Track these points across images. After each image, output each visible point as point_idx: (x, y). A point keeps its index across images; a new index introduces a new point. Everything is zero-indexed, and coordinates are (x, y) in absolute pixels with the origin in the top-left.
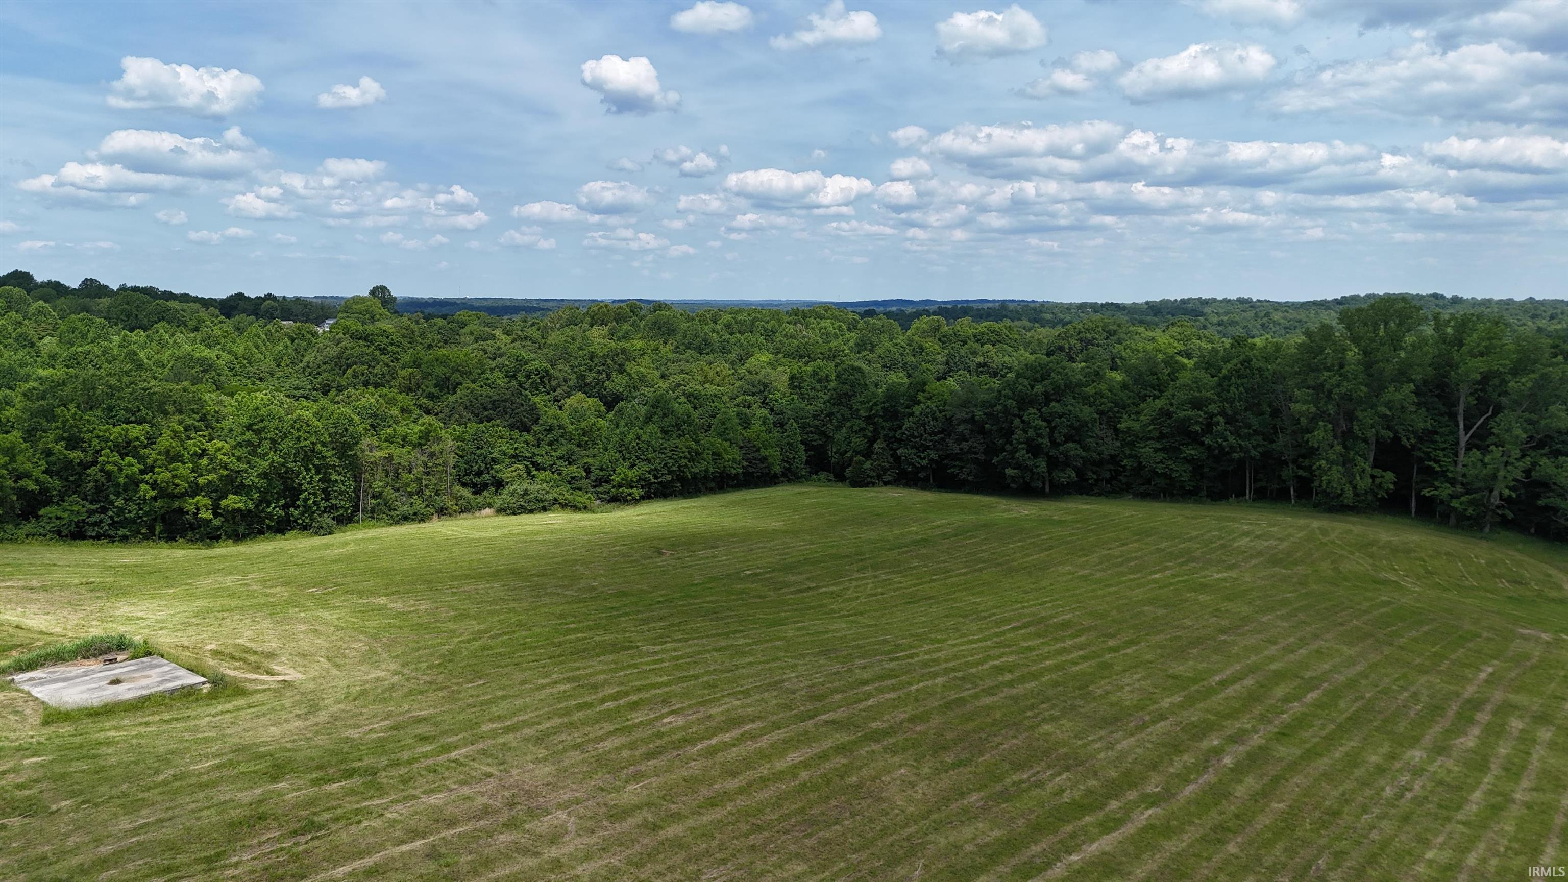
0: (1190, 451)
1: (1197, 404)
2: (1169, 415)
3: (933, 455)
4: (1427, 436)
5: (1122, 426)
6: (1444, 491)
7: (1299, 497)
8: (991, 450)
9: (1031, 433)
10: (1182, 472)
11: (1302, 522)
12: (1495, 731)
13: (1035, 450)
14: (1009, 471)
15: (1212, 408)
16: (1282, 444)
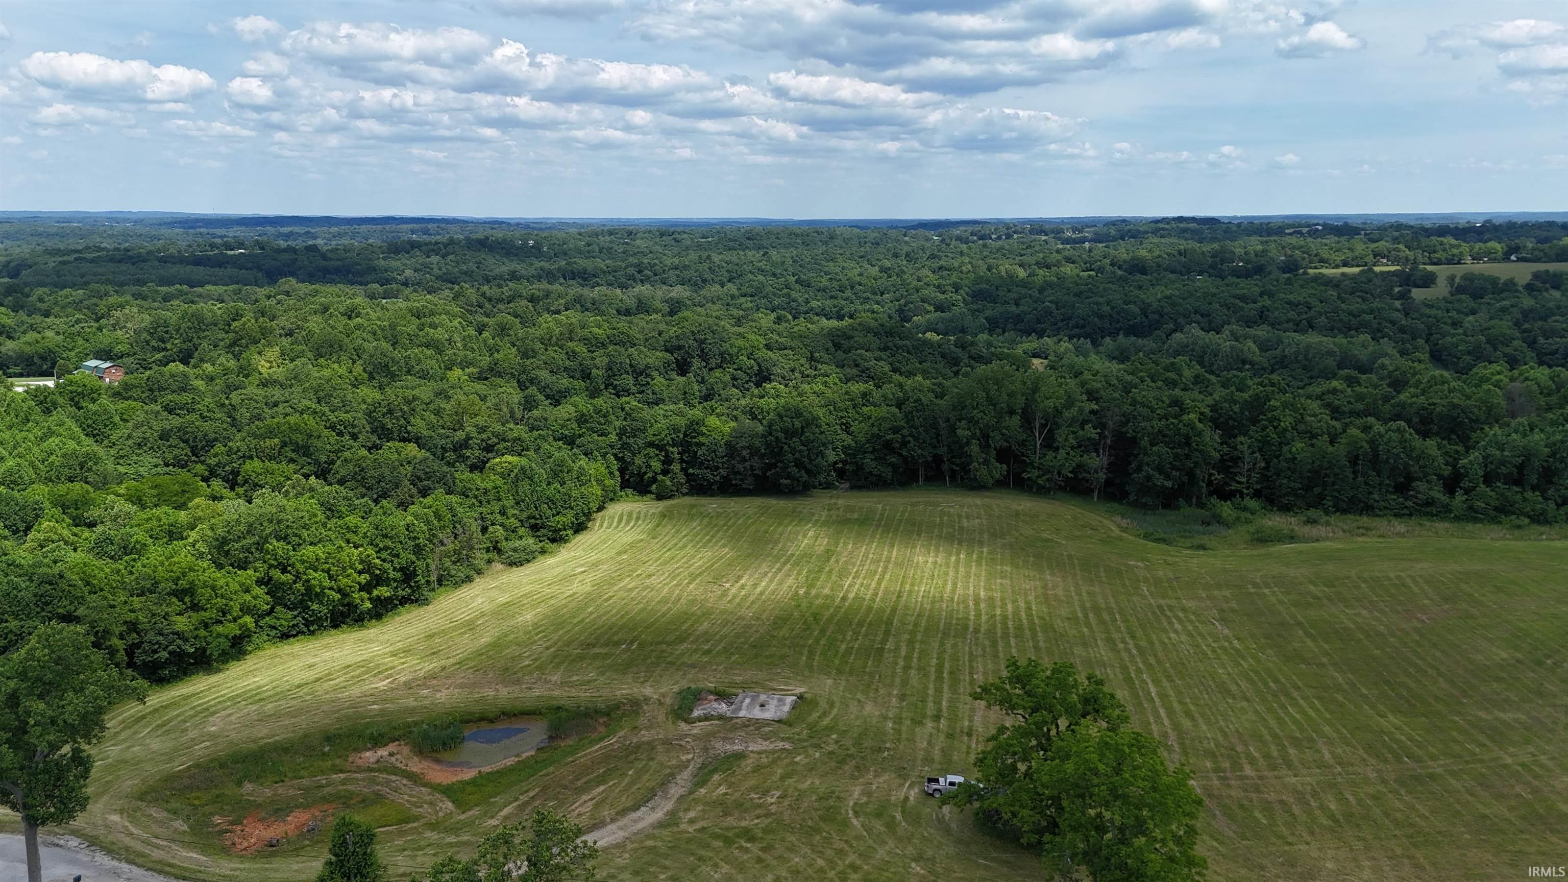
0: (893, 459)
1: (896, 430)
2: (877, 438)
3: (723, 472)
4: (1023, 443)
6: (1033, 474)
7: (951, 481)
8: (767, 466)
9: (797, 455)
10: (887, 472)
13: (798, 464)
14: (783, 481)
15: (905, 432)
16: (942, 450)
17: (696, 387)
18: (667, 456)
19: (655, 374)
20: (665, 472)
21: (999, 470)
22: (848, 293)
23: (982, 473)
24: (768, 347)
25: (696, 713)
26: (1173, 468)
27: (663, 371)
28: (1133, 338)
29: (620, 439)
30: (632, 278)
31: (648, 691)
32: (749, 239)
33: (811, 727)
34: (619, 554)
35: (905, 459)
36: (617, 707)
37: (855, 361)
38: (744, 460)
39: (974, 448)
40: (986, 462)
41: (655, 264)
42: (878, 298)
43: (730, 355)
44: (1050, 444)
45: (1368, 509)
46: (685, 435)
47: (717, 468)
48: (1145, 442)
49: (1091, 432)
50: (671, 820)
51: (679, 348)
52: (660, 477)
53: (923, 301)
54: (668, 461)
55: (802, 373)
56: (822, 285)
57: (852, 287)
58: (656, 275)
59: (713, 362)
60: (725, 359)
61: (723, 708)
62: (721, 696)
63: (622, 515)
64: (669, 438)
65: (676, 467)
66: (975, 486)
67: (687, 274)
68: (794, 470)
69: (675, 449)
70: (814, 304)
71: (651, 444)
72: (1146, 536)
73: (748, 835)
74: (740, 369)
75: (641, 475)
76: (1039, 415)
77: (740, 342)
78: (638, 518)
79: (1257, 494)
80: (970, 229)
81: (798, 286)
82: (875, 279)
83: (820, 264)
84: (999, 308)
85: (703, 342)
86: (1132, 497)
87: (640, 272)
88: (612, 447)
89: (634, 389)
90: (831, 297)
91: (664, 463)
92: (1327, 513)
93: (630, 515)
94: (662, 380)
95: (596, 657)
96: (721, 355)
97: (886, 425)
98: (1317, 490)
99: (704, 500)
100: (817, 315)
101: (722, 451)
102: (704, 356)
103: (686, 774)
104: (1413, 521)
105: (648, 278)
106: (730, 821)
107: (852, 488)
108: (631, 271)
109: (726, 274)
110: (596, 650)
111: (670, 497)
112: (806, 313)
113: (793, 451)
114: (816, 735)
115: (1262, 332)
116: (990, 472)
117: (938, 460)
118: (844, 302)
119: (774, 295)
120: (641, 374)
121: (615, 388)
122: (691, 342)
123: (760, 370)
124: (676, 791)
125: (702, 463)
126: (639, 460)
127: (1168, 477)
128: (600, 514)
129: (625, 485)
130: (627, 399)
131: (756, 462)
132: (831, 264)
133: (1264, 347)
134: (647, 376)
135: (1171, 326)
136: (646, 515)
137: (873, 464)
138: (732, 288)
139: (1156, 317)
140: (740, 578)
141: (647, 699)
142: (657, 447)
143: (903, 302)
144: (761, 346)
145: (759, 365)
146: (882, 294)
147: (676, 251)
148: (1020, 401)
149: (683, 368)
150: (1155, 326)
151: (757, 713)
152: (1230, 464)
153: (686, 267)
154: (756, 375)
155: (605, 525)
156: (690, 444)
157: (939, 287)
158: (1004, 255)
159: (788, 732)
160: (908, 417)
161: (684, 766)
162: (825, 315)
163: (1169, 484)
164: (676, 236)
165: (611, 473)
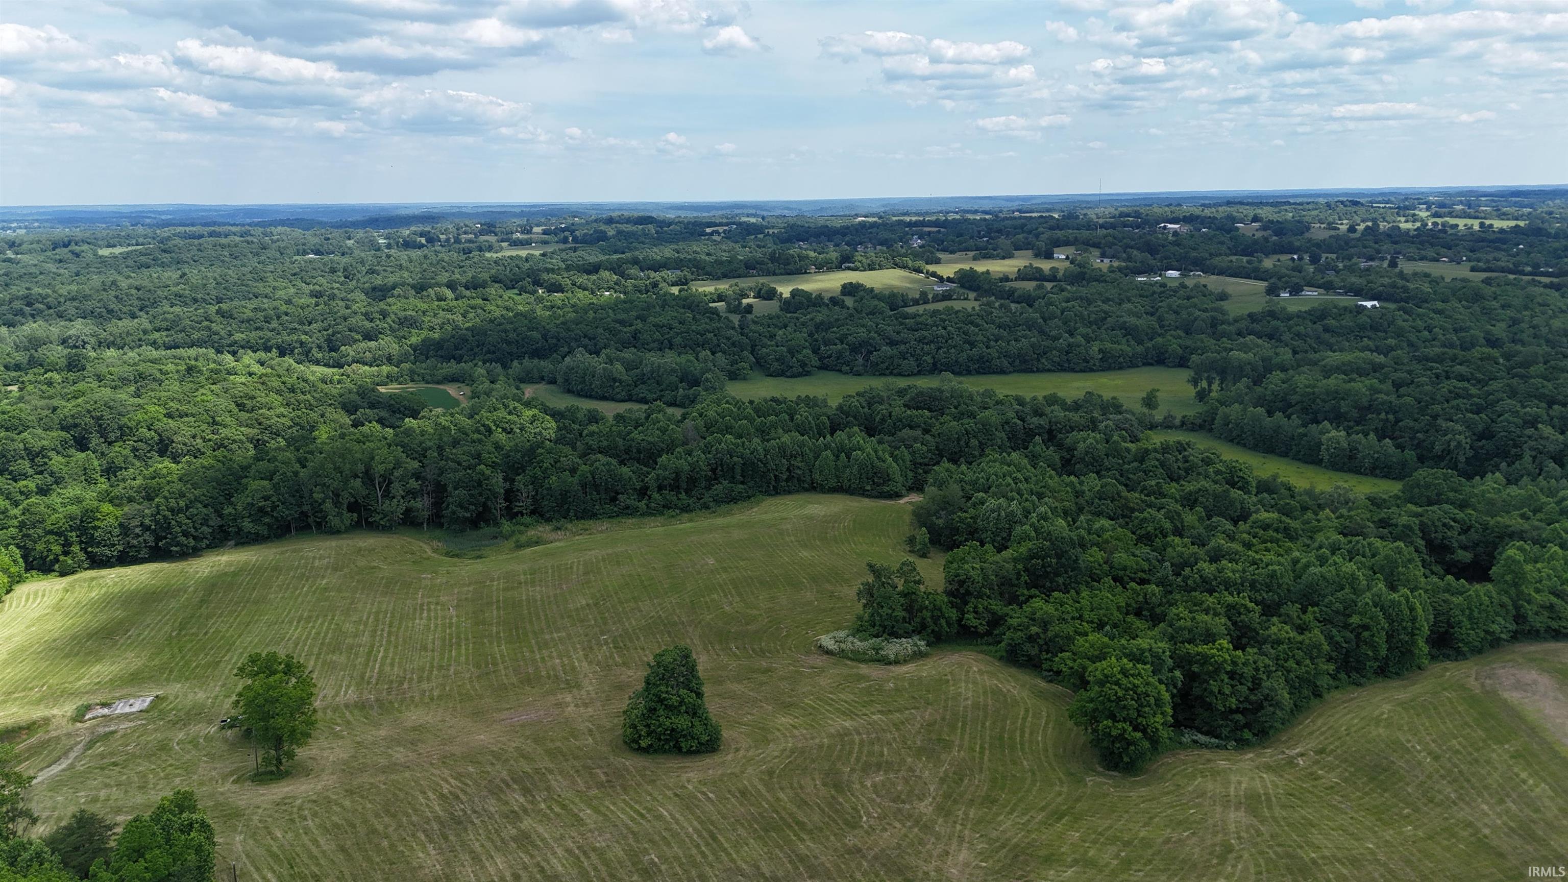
0: (267, 520)
1: (266, 498)
2: (253, 505)
3: (120, 548)
4: (367, 496)
5: (225, 512)
6: (377, 518)
7: (317, 529)
8: (158, 539)
9: (184, 527)
10: (264, 530)
11: (328, 543)
12: (429, 610)
13: (186, 534)
14: (174, 548)
15: (274, 499)
16: (306, 508)
17: (96, 463)
18: (66, 540)
19: (52, 454)
20: (66, 553)
21: (349, 517)
22: (274, 324)
23: (335, 522)
24: (169, 416)
25: (87, 717)
26: (471, 504)
27: (61, 449)
28: (536, 361)
29: (21, 531)
30: (21, 313)
31: (55, 711)
32: (165, 251)
33: (160, 711)
34: (28, 627)
35: (276, 518)
36: (34, 723)
37: (257, 420)
38: (138, 536)
39: (328, 505)
40: (339, 514)
41: (47, 296)
42: (307, 328)
43: (130, 429)
44: (387, 494)
45: (593, 516)
46: (82, 521)
47: (114, 545)
48: (450, 488)
49: (414, 484)
50: (71, 766)
51: (76, 426)
52: (62, 558)
53: (350, 330)
54: (67, 544)
55: (203, 438)
56: (245, 316)
57: (278, 318)
58: (50, 308)
59: (112, 437)
60: (125, 432)
61: (106, 711)
62: (104, 705)
63: (28, 595)
64: (67, 526)
65: (76, 548)
66: (335, 532)
67: (88, 305)
68: (183, 539)
69: (74, 534)
70: (238, 336)
71: (51, 532)
72: (447, 554)
73: (115, 764)
74: (141, 441)
75: (44, 559)
76: (377, 475)
77: (140, 416)
78: (43, 596)
79: (533, 512)
80: (419, 228)
81: (218, 319)
82: (302, 308)
83: (247, 286)
84: (424, 334)
85: (100, 418)
86: (446, 525)
87: (29, 304)
88: (13, 538)
89: (30, 471)
90: (257, 329)
91: (64, 546)
92: (571, 521)
93: (36, 594)
94: (60, 458)
95: (16, 699)
96: (121, 428)
97: (258, 496)
98: (566, 507)
99: (104, 572)
100: (243, 347)
101: (117, 531)
102: (103, 433)
103: (79, 746)
104: (615, 521)
105: (42, 311)
106: (105, 761)
107: (236, 545)
108: (17, 305)
109: (136, 302)
110: (16, 695)
111: (73, 573)
112: (230, 345)
113: (179, 524)
114: (162, 714)
115: (629, 354)
116: (342, 521)
117: (304, 514)
118: (270, 334)
119: (193, 328)
120: (37, 455)
121: (11, 473)
122: (87, 420)
123: (161, 440)
124: (72, 755)
125: (99, 543)
126: (40, 547)
127: (467, 509)
128: (9, 596)
129: (29, 567)
130: (25, 482)
131: (147, 536)
132: (260, 285)
133: (629, 366)
134: (44, 457)
135: (566, 349)
136: (50, 592)
137: (251, 525)
138: (144, 321)
139: (554, 341)
140: (128, 631)
141: (54, 716)
142: (56, 534)
143: (330, 331)
144: (161, 416)
145: (160, 435)
146: (310, 323)
147: (73, 268)
148: (361, 468)
149: (82, 444)
150: (554, 349)
151: (127, 710)
152: (510, 495)
153: (86, 297)
154: (157, 444)
155: (14, 605)
156: (87, 528)
157: (366, 315)
158: (444, 268)
159: (145, 715)
160: (276, 487)
161: (79, 743)
162: (251, 348)
163: (468, 515)
164: (73, 247)
165: (14, 561)
